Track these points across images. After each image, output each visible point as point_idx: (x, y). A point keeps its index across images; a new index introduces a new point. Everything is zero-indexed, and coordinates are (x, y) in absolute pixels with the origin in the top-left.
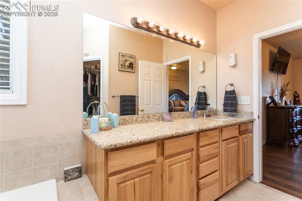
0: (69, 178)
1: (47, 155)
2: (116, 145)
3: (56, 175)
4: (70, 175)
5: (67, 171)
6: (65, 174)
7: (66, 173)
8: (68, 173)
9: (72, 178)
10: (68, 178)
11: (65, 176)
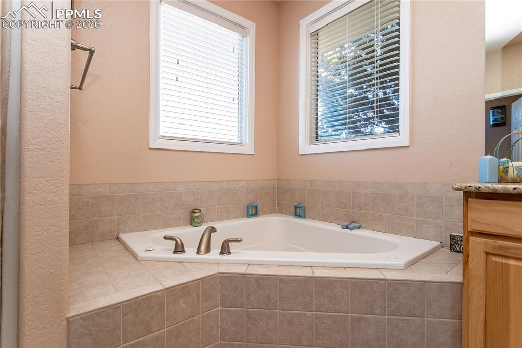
0: (457, 248)
1: (431, 208)
2: (479, 187)
3: (442, 238)
4: (459, 245)
5: (454, 236)
6: (450, 240)
7: (453, 239)
8: (455, 240)
9: (461, 251)
10: (455, 247)
11: (451, 243)
